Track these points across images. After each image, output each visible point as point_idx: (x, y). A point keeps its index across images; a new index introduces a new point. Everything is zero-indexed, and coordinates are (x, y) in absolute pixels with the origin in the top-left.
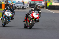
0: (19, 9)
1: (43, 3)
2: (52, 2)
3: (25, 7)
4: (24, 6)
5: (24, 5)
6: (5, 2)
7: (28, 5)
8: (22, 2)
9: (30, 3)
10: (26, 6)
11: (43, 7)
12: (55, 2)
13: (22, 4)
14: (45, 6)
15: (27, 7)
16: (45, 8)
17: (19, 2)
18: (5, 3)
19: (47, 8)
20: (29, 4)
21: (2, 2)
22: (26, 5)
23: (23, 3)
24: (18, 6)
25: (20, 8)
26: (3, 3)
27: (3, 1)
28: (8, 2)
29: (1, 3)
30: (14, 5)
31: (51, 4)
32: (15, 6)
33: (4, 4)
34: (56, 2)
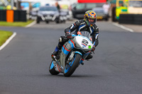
0: (47, 21)
1: (106, 8)
2: (127, 4)
3: (61, 18)
4: (60, 16)
5: (60, 12)
6: (15, 5)
7: (70, 13)
8: (55, 6)
9: (75, 8)
10: (65, 16)
11: (106, 18)
12: (135, 5)
13: (54, 10)
14: (110, 14)
15: (68, 17)
16: (110, 19)
17: (48, 5)
18: (15, 8)
19: (114, 20)
20: (72, 10)
21: (6, 4)
22: (65, 14)
23: (58, 7)
24: (45, 16)
25: (51, 21)
26: (9, 7)
27: (10, 3)
28: (22, 4)
29: (4, 8)
30: (37, 12)
31: (126, 11)
32: (39, 14)
33: (12, 10)
34: (138, 5)
